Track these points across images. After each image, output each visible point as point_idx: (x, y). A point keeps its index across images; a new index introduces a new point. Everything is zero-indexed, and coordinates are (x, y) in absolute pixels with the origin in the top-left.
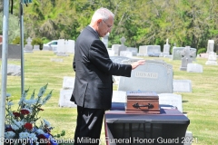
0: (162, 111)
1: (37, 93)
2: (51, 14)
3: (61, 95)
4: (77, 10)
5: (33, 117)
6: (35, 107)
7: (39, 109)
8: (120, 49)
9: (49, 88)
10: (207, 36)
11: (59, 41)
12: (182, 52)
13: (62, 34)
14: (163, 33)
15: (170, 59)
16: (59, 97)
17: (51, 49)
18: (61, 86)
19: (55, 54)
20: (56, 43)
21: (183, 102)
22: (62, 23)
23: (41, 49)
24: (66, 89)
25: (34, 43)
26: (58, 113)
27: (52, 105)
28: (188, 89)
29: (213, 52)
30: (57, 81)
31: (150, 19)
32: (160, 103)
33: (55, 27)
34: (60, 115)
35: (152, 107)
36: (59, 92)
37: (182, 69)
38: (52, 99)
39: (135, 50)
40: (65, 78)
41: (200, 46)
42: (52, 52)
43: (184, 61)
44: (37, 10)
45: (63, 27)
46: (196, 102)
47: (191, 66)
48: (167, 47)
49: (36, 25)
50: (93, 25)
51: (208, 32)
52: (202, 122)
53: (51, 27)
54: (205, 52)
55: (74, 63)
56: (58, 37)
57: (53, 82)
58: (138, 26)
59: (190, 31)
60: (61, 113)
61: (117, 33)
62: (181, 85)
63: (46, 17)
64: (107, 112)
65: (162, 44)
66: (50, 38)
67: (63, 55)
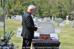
0: (51, 39)
1: (9, 33)
2: (14, 7)
3: (17, 34)
4: (23, 6)
5: (8, 41)
6: (9, 38)
7: (10, 39)
8: (37, 19)
9: (13, 32)
10: (66, 14)
11: (17, 16)
12: (58, 20)
13: (18, 13)
14: (51, 13)
15: (54, 22)
16: (16, 34)
17: (14, 18)
18: (17, 31)
19: (15, 20)
20: (16, 16)
21: (58, 36)
22: (18, 10)
23: (10, 18)
24: (19, 32)
25: (8, 16)
26: (16, 40)
27: (14, 37)
28: (60, 32)
29: (68, 20)
30: (16, 29)
31: (47, 9)
32: (51, 37)
33: (15, 11)
34: (17, 41)
35: (48, 38)
36: (17, 33)
37: (58, 25)
38: (14, 35)
39: (42, 19)
40: (18, 28)
41: (64, 18)
42: (14, 19)
43: (58, 23)
44: (9, 5)
45: (18, 11)
46: (62, 36)
47: (61, 24)
48: (53, 18)
49: (9, 10)
50: (29, 11)
51: (66, 13)
52: (64, 43)
53: (14, 11)
54: (65, 20)
55: (22, 23)
56: (16, 14)
57: (15, 29)
58: (43, 11)
59: (60, 13)
60: (17, 40)
61: (36, 13)
62: (58, 31)
63: (12, 8)
64: (33, 40)
65: (51, 17)
66: (13, 15)
67: (18, 20)
